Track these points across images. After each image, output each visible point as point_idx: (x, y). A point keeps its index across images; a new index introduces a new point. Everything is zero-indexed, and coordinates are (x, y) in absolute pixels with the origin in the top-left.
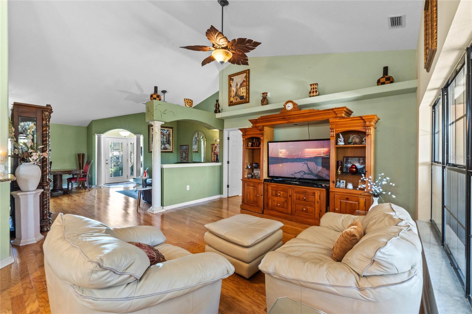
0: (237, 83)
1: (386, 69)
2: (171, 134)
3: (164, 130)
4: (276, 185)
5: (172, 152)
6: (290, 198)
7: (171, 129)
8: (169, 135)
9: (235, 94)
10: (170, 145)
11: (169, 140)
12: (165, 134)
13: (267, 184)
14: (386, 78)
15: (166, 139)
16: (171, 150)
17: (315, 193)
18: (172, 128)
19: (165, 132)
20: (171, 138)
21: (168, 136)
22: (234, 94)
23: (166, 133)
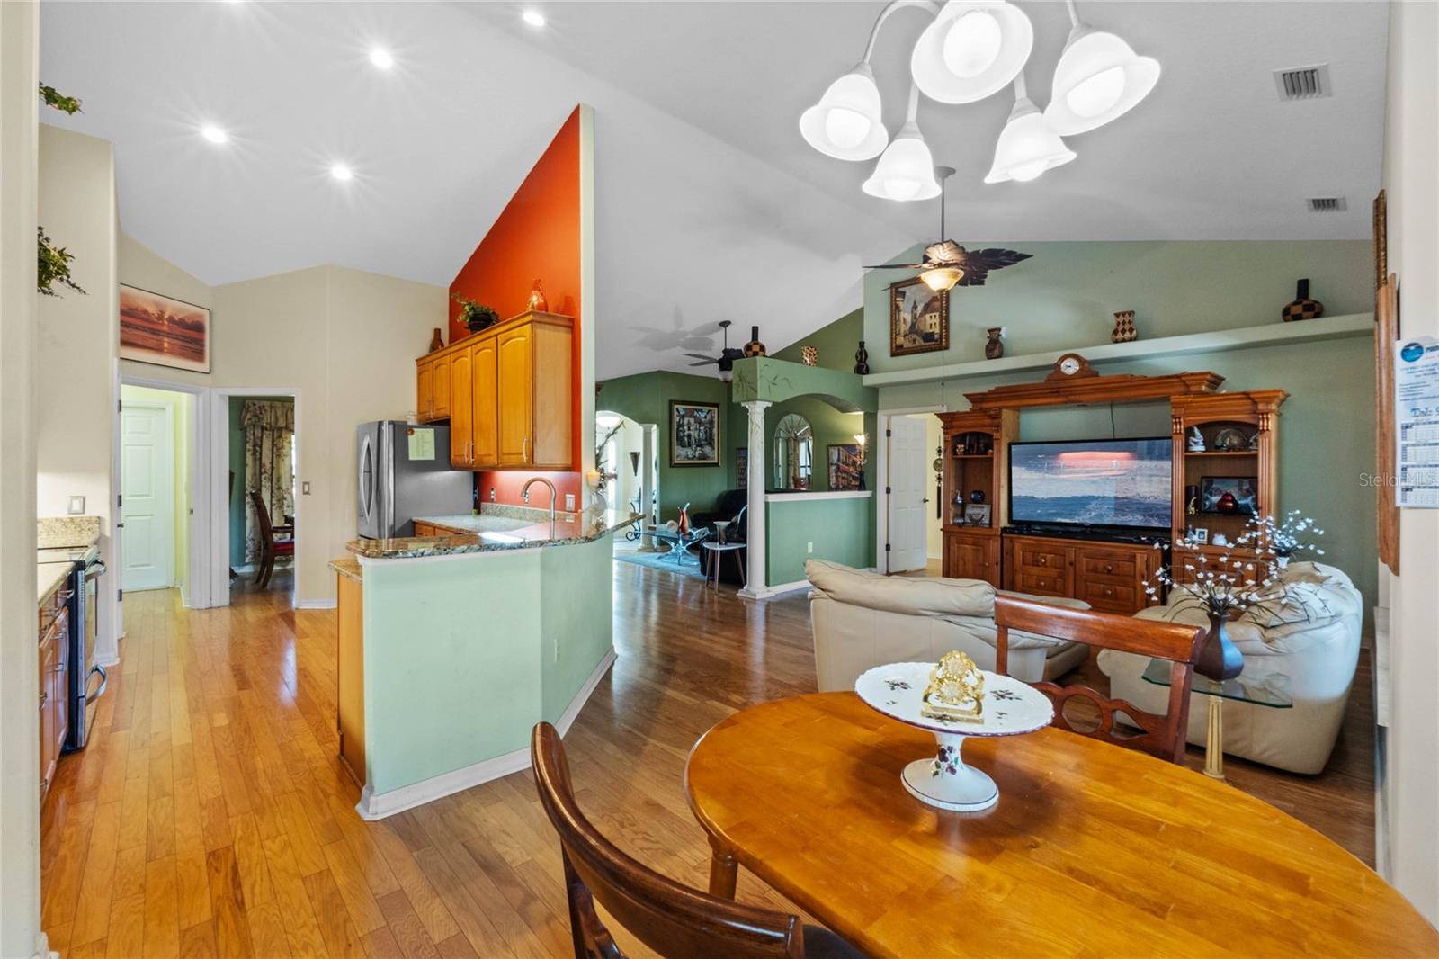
0: (915, 303)
1: (1303, 286)
2: (716, 419)
3: (701, 411)
4: (1035, 540)
5: (716, 465)
6: (1072, 568)
7: (716, 409)
8: (711, 422)
9: (911, 327)
10: (714, 449)
11: (711, 434)
12: (703, 420)
13: (1012, 538)
14: (1305, 306)
15: (706, 432)
16: (716, 461)
17: (1134, 557)
18: (716, 405)
19: (703, 415)
20: (715, 431)
21: (708, 426)
22: (908, 328)
23: (706, 417)
